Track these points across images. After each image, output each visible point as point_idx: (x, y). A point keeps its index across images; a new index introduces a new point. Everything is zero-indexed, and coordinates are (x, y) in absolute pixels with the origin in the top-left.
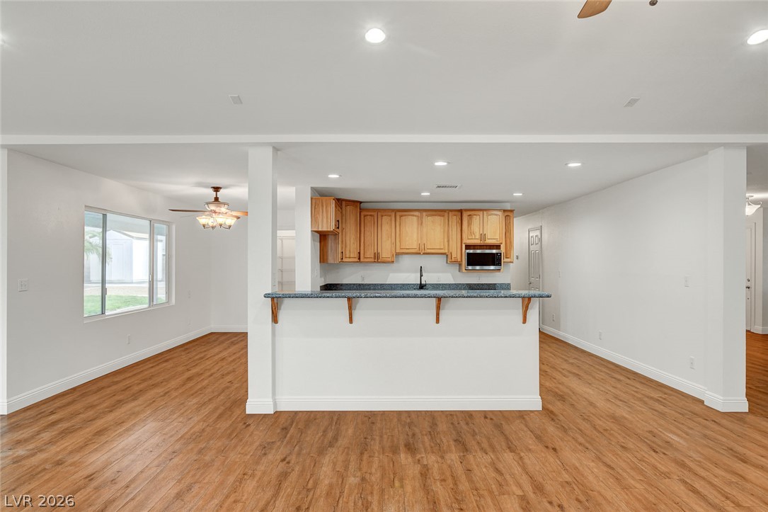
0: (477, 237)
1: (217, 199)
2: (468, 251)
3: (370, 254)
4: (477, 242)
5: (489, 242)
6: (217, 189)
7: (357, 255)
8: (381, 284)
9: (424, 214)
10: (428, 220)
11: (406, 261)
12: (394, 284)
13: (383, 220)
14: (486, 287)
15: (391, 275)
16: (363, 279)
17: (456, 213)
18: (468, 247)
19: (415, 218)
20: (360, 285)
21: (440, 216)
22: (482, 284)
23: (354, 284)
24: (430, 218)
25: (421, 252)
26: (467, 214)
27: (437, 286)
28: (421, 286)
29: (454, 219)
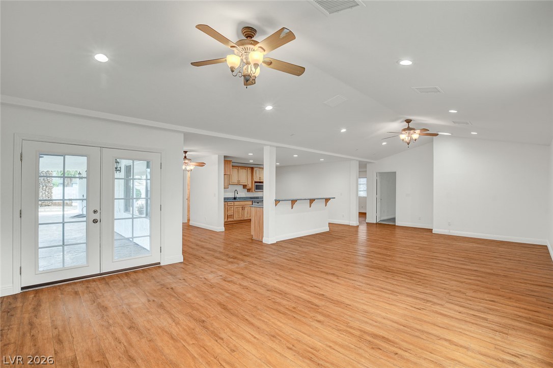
1: (185, 157)
2: (256, 184)
4: (258, 180)
5: (262, 181)
6: (185, 152)
9: (240, 168)
18: (255, 182)
19: (236, 170)
21: (245, 169)
24: (242, 170)
25: (238, 184)
26: (255, 169)
27: (240, 198)
28: (235, 198)
29: (249, 171)
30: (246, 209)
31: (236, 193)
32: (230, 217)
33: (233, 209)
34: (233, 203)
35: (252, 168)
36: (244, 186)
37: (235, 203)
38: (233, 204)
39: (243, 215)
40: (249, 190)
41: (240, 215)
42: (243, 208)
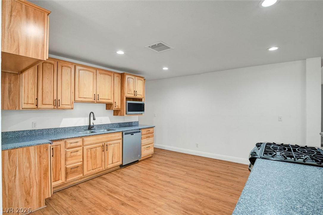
0: (132, 93)
2: (129, 102)
3: (49, 100)
4: (132, 96)
5: (138, 96)
7: (34, 101)
8: (55, 129)
9: (98, 72)
10: (100, 77)
11: (78, 108)
12: (67, 128)
13: (63, 70)
14: (127, 125)
15: (64, 120)
16: (35, 124)
17: (119, 75)
18: (128, 99)
19: (91, 74)
20: (31, 131)
21: (109, 75)
22: (126, 123)
23: (24, 131)
24: (102, 75)
25: (96, 101)
26: (127, 76)
27: (100, 126)
28: (90, 128)
29: (117, 80)
30: (110, 148)
31: (92, 118)
32: (74, 172)
33: (80, 153)
34: (80, 140)
35: (122, 76)
36: (109, 106)
37: (85, 139)
38: (80, 143)
39: (104, 161)
40: (117, 113)
41: (99, 162)
42: (104, 148)
